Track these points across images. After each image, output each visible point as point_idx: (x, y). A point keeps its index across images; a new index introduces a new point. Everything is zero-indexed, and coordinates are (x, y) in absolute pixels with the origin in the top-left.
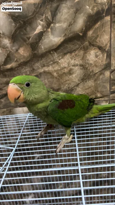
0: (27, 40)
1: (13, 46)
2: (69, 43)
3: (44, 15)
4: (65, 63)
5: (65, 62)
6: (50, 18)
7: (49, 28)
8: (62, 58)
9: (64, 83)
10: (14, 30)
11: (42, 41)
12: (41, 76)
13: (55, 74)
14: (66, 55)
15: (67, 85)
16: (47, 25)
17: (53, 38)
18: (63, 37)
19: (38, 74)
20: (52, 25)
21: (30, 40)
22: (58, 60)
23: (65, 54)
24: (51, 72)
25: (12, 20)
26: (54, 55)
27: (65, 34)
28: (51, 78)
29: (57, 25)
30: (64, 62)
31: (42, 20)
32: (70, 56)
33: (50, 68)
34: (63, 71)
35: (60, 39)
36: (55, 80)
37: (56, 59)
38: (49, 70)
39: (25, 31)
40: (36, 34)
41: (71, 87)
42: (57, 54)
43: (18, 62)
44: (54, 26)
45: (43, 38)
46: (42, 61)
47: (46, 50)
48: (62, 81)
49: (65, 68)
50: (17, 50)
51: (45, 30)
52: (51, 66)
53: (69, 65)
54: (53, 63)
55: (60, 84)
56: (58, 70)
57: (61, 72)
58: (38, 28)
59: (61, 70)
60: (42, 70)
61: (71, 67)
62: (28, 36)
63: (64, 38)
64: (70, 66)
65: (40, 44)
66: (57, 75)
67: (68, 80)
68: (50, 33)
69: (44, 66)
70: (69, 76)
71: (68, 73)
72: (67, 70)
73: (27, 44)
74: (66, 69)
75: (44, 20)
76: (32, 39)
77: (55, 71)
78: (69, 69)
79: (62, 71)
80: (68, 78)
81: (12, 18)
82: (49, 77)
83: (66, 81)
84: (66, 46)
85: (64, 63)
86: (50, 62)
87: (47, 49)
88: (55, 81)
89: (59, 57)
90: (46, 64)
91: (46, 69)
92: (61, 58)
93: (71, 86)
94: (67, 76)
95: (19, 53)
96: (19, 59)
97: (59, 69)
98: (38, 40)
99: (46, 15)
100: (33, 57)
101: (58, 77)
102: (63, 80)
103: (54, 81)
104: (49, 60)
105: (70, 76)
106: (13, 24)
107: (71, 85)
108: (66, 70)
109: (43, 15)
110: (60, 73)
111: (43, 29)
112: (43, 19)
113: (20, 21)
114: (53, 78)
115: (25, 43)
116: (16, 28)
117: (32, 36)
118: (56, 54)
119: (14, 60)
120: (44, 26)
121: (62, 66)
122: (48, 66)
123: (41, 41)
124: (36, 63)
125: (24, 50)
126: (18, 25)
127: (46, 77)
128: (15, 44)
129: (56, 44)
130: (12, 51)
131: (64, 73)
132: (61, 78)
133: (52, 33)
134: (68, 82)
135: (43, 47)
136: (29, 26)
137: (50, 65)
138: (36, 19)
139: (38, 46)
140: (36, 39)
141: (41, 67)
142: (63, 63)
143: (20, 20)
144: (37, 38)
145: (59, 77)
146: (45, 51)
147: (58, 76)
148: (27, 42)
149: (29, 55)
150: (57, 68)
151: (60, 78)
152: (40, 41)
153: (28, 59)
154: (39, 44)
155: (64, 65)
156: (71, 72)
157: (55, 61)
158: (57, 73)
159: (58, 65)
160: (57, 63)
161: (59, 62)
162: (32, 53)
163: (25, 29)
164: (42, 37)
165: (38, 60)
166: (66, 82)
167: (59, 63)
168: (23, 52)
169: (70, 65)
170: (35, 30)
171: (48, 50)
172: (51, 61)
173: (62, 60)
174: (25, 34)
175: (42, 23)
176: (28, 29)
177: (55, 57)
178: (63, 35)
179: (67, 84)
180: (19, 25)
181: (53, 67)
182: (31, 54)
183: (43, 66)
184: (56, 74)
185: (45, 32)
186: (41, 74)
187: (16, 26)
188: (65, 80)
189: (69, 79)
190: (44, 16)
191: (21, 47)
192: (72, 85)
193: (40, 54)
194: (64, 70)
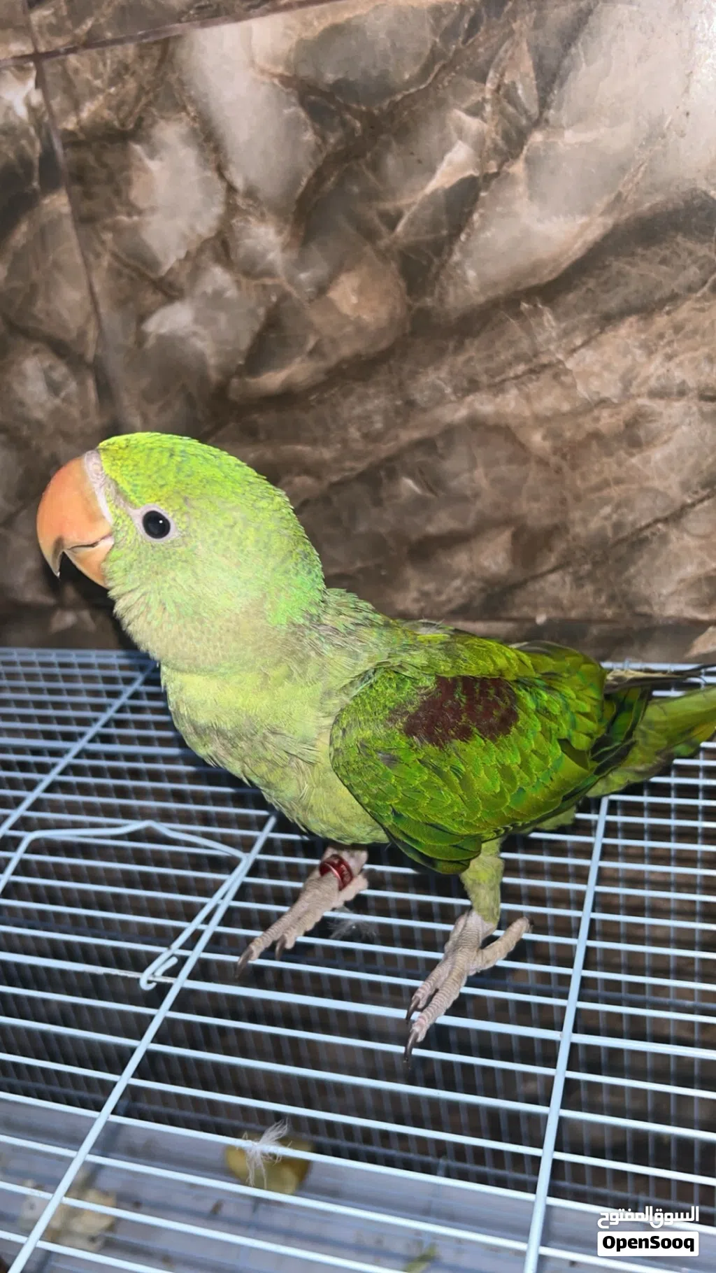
0: (384, 229)
1: (301, 263)
2: (640, 250)
3: (491, 74)
4: (606, 375)
5: (607, 367)
6: (526, 92)
7: (515, 157)
8: (585, 344)
9: (594, 496)
10: (310, 172)
11: (469, 235)
12: (450, 443)
13: (537, 439)
14: (615, 328)
15: (607, 510)
16: (506, 136)
17: (539, 220)
18: (602, 214)
19: (436, 432)
20: (537, 137)
21: (400, 228)
22: (560, 356)
23: (609, 320)
24: (513, 423)
25: (303, 114)
26: (541, 325)
27: (613, 196)
28: (510, 460)
29: (570, 137)
30: (597, 368)
31: (475, 111)
32: (640, 331)
33: (509, 404)
34: (588, 424)
35: (585, 227)
36: (534, 475)
37: (552, 347)
38: (498, 414)
39: (370, 175)
40: (434, 193)
41: (633, 524)
42: (557, 319)
43: (323, 356)
44: (548, 146)
45: (476, 217)
46: (461, 359)
47: (491, 294)
48: (579, 483)
49: (603, 403)
50: (322, 289)
51: (493, 167)
52: (514, 392)
53: (626, 388)
54: (532, 371)
55: (563, 501)
56: (558, 415)
57: (579, 426)
58: (448, 157)
59: (574, 414)
60: (457, 413)
61: (642, 401)
62: (388, 206)
63: (610, 221)
64: (633, 397)
65: (456, 257)
66: (547, 445)
67: (618, 481)
68: (521, 188)
69: (473, 386)
70: (622, 453)
71: (618, 437)
72: (611, 416)
73: (384, 255)
74: (605, 413)
75: (488, 108)
76: (411, 222)
77: (540, 420)
78: (626, 411)
79: (581, 420)
80: (615, 467)
81: (303, 102)
82: (501, 454)
83: (606, 484)
84: (620, 273)
85: (599, 375)
86: (510, 365)
87: (495, 284)
88: (530, 482)
89: (566, 333)
90: (484, 379)
91: (484, 405)
92: (578, 342)
93: (631, 518)
94: (610, 454)
95: (331, 306)
96: (333, 341)
97: (566, 407)
98: (445, 232)
99: (502, 75)
100: (413, 333)
101: (554, 460)
102: (584, 477)
103: (525, 479)
104: (505, 356)
105: (632, 455)
106: (309, 137)
107: (632, 510)
108: (607, 421)
109: (483, 78)
110: (568, 434)
111: (481, 165)
112: (484, 100)
113: (348, 117)
114: (525, 461)
115: (368, 249)
116: (321, 158)
117: (414, 208)
118: (548, 317)
119: (302, 345)
120: (489, 143)
121: (581, 391)
122: (498, 388)
123: (463, 237)
124: (426, 366)
125: (360, 292)
126: (332, 141)
127: (479, 453)
128: (314, 251)
129: (555, 260)
130: (295, 294)
131: (596, 436)
132: (574, 467)
133: (535, 193)
134: (615, 492)
135: (471, 274)
136: (394, 145)
137: (508, 384)
138: (441, 104)
139: (442, 266)
140: (435, 225)
141: (455, 392)
142: (592, 374)
143: (348, 108)
144: (444, 218)
145: (564, 456)
146: (481, 299)
147: (556, 451)
148: (383, 243)
149: (392, 319)
150: (550, 400)
151: (566, 467)
152: (457, 235)
153: (383, 345)
154: (450, 253)
155: (595, 384)
156: (642, 433)
157: (544, 359)
158: (553, 435)
159: (562, 384)
160: (556, 372)
161: (570, 365)
162: (410, 308)
163: (376, 166)
164: (470, 213)
165: (441, 353)
166: (605, 493)
167: (567, 372)
168: (354, 300)
169: (633, 390)
170: (431, 170)
171: (500, 291)
172: (518, 358)
173: (589, 356)
174: (372, 196)
175: (472, 124)
176: (391, 163)
177: (540, 339)
178: (607, 198)
179: (605, 502)
180: (339, 142)
181: (528, 398)
182: (398, 311)
183: (465, 384)
184: (544, 438)
185: (494, 183)
186: (450, 432)
187: (319, 148)
188: (594, 480)
189: (621, 473)
190: (489, 86)
191: (349, 270)
192: (641, 513)
193: (454, 316)
194: (597, 419)
